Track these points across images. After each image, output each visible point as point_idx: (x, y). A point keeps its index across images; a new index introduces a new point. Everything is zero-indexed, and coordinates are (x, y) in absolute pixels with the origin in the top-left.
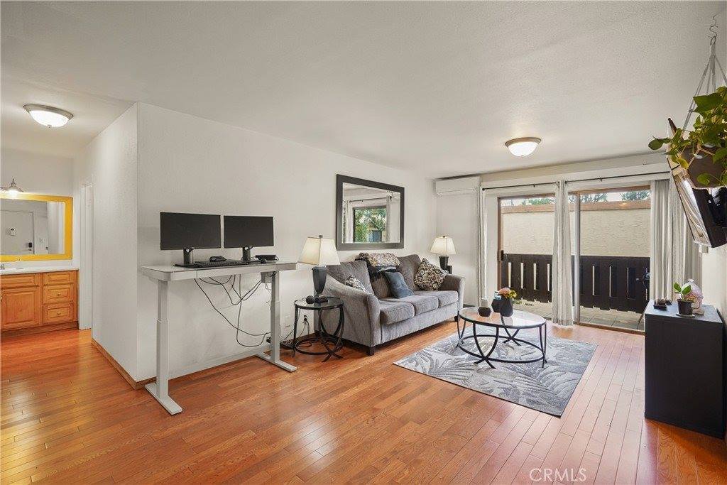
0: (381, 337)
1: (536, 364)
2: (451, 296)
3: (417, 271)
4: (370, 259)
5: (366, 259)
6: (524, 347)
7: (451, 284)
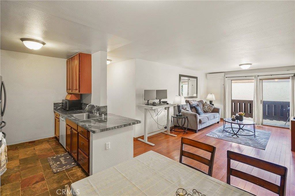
0: (200, 127)
1: (252, 136)
2: (217, 115)
3: (203, 106)
4: (190, 102)
5: (188, 102)
6: (246, 132)
7: (216, 111)
